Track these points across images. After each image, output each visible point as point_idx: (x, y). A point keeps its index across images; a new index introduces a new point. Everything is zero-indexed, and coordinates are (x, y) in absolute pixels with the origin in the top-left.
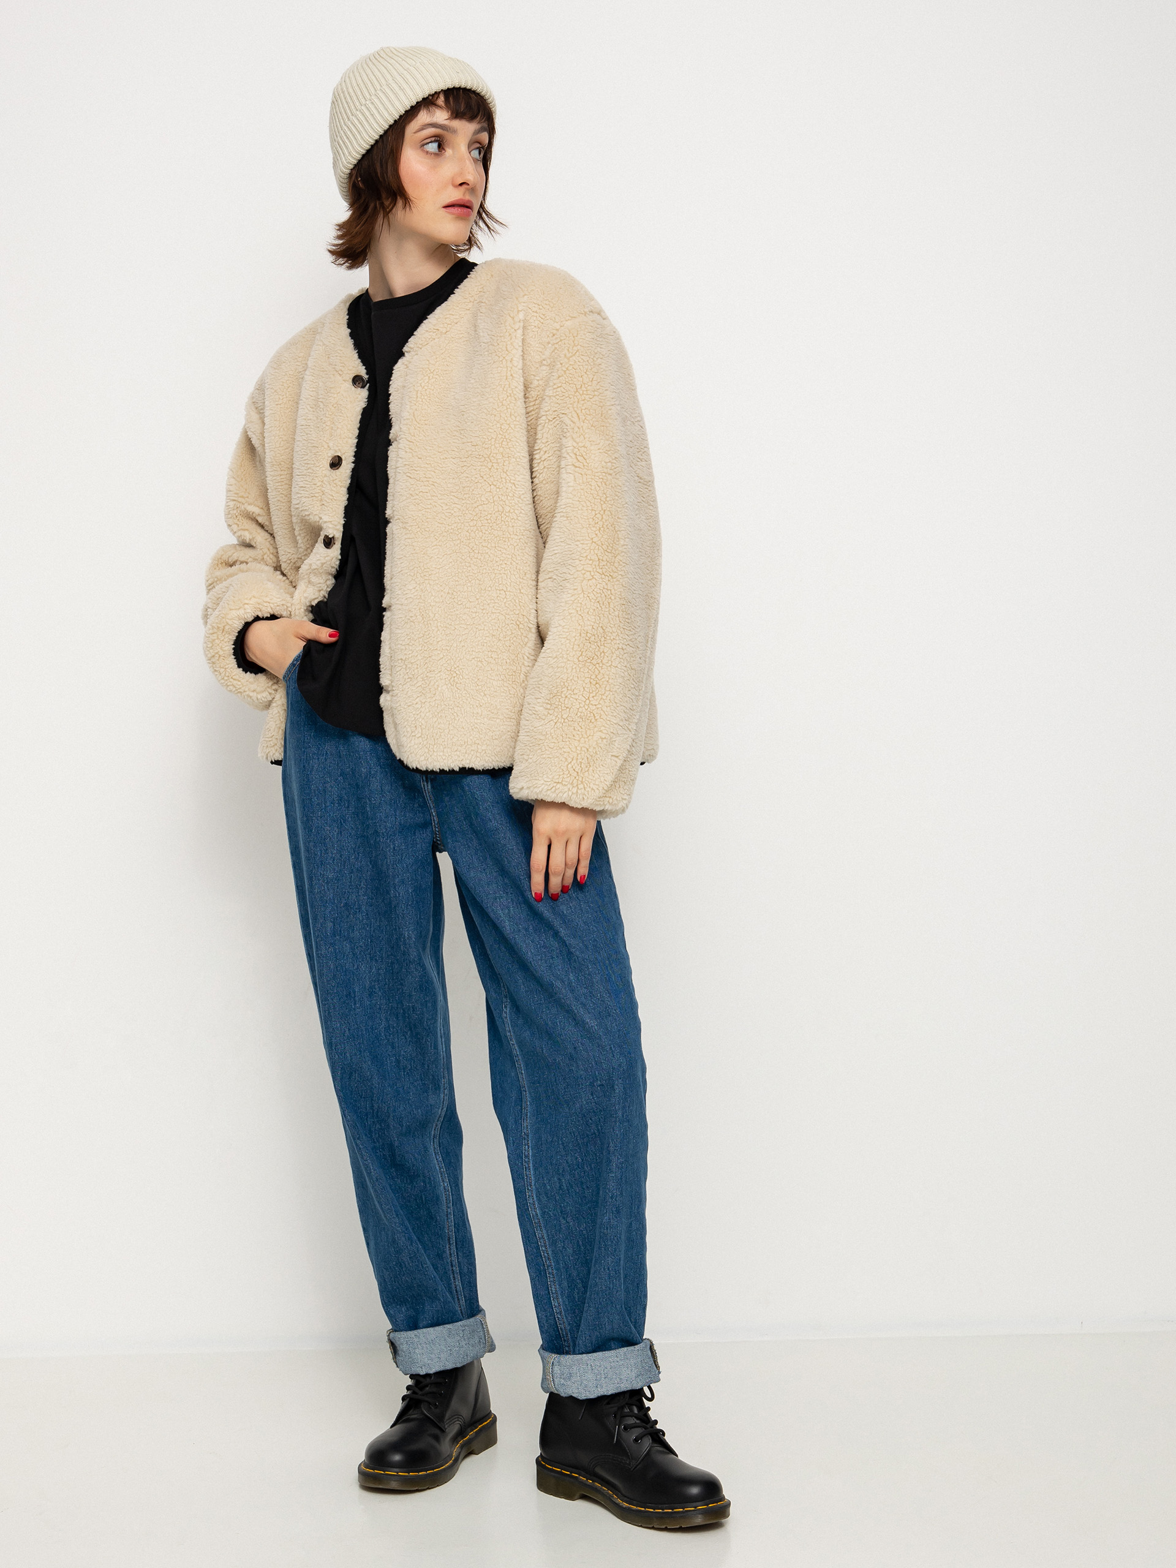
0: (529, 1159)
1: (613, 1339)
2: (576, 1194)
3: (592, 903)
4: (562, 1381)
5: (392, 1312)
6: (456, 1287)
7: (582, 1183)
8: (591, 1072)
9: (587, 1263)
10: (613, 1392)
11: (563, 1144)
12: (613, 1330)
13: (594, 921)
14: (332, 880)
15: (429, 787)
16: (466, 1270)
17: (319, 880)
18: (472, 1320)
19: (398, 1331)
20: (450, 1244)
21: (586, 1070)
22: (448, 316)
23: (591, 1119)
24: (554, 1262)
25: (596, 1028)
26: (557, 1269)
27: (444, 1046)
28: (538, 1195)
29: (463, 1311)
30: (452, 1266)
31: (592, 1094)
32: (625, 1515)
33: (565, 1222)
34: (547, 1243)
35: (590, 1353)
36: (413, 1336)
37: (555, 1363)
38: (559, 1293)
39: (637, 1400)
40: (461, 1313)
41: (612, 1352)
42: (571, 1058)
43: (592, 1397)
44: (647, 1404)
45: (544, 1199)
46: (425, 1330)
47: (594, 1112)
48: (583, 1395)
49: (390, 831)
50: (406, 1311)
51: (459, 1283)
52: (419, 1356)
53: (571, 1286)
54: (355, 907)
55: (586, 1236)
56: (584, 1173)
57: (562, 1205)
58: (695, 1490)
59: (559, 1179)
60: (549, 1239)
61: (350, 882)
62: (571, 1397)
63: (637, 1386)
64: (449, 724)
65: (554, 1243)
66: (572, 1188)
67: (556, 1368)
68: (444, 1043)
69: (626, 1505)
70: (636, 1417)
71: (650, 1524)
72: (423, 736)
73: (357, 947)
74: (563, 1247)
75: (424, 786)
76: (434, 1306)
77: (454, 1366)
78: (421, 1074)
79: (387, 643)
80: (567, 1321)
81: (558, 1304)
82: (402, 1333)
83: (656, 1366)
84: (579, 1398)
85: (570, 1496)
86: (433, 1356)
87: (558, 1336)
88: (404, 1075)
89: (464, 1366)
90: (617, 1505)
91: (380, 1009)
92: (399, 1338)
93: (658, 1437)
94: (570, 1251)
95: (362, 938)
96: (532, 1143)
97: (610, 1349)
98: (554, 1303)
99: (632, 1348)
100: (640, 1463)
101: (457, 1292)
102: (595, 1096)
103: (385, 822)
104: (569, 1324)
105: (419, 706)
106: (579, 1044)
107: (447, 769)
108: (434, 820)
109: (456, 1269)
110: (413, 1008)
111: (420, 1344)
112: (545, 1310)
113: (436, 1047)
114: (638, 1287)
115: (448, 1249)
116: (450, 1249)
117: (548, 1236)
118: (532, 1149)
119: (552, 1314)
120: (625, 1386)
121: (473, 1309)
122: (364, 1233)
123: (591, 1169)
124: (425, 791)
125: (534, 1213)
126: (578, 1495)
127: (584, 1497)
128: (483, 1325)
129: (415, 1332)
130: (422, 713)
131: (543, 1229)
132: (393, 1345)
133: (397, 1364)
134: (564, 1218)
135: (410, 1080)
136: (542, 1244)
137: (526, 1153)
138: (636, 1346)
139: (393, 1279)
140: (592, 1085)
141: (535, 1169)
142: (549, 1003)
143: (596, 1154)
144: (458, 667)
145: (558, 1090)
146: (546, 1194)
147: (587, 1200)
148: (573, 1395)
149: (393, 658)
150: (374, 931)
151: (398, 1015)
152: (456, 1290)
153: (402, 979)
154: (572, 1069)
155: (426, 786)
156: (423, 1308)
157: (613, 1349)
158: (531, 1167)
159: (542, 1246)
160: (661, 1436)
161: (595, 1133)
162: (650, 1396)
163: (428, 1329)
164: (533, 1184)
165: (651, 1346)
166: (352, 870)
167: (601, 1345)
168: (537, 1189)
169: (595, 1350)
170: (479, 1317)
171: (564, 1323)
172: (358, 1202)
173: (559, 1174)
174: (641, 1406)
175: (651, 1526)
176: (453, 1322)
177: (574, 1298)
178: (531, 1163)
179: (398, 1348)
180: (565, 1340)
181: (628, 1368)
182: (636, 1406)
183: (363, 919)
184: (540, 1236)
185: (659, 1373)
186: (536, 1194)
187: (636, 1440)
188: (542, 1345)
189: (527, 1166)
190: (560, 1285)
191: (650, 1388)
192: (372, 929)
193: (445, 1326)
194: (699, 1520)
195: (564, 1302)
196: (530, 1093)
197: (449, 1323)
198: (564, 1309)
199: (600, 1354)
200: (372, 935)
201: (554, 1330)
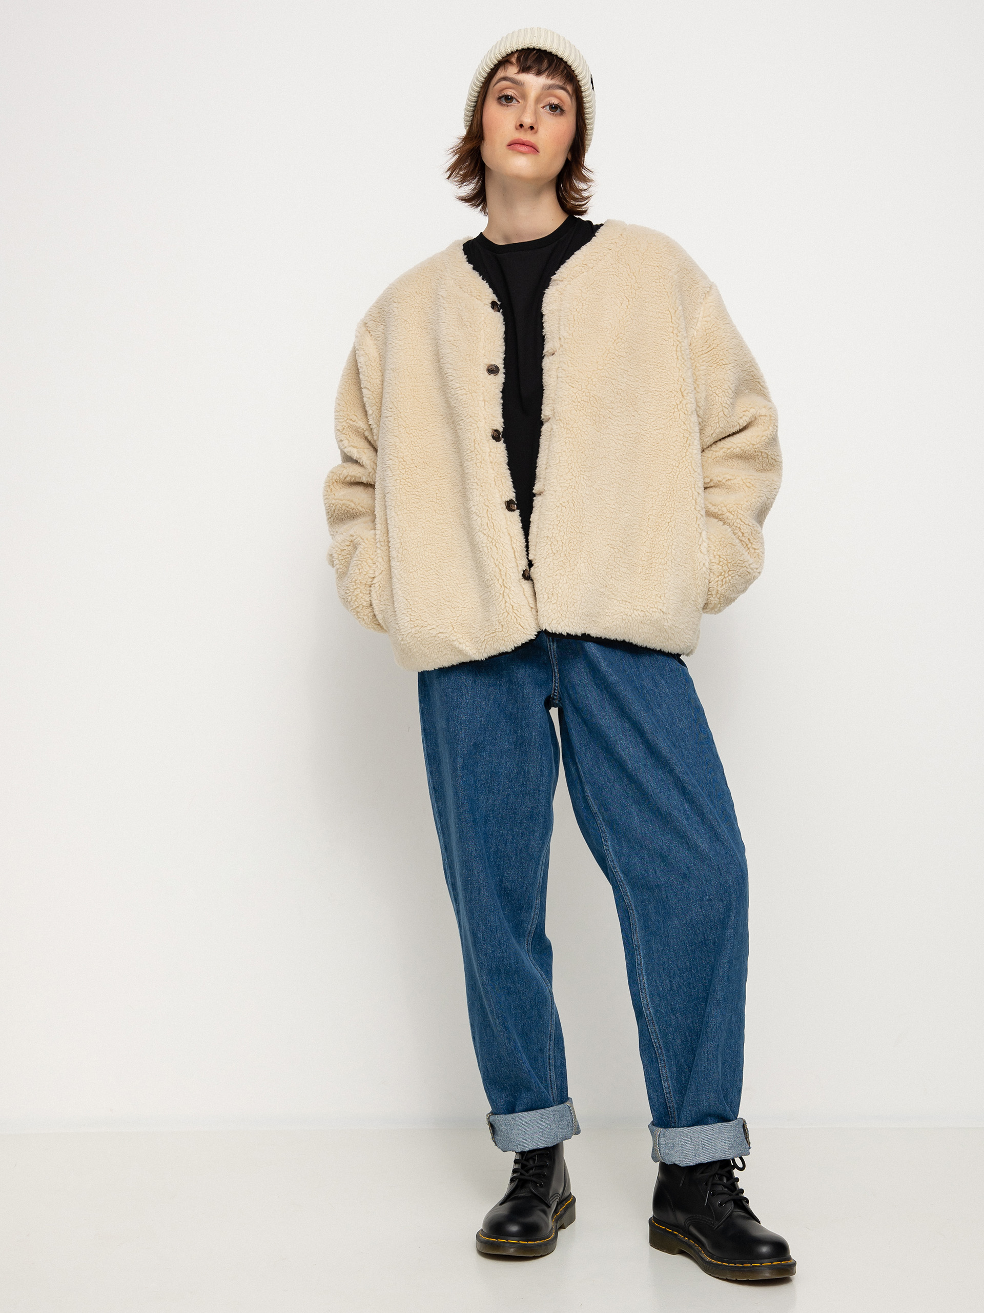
0: (641, 966)
1: (710, 1115)
2: (684, 994)
3: (692, 750)
4: (667, 1151)
5: (493, 1097)
6: (550, 1078)
7: (690, 984)
8: (702, 888)
9: (693, 1051)
10: (709, 1160)
11: (674, 951)
12: (710, 1107)
13: (695, 765)
14: (465, 722)
15: (555, 647)
16: (559, 1064)
17: (454, 721)
18: (561, 1106)
19: (497, 1114)
20: (550, 1041)
21: (697, 887)
22: (594, 254)
23: (699, 930)
24: (665, 1050)
25: (707, 851)
26: (668, 1057)
27: (542, 873)
28: (652, 996)
29: (555, 1098)
30: (549, 1059)
31: (701, 908)
32: (709, 1269)
33: (674, 1017)
34: (659, 1036)
35: (690, 1126)
36: (510, 1119)
37: (661, 1135)
38: (669, 1076)
39: (727, 1172)
40: (553, 1100)
41: (709, 1126)
42: (685, 876)
43: (691, 1164)
44: (736, 1173)
45: (657, 1000)
46: (520, 1114)
47: (702, 923)
48: (683, 1164)
49: (520, 681)
50: (506, 1097)
51: (553, 1074)
52: (515, 1136)
53: (679, 1070)
54: (481, 747)
55: (692, 1028)
56: (692, 976)
57: (672, 1003)
58: (765, 1249)
59: (671, 981)
60: (660, 1032)
61: (481, 725)
62: (675, 1165)
63: (728, 1156)
64: (582, 597)
65: (665, 1036)
66: (681, 988)
67: (662, 1140)
68: (542, 871)
69: (708, 1259)
70: (723, 1186)
71: (724, 1276)
72: (558, 603)
73: (479, 781)
74: (673, 1039)
75: (550, 646)
76: (529, 1095)
77: (546, 1146)
78: (518, 896)
79: (535, 523)
80: (675, 1099)
81: (668, 1085)
82: (501, 1116)
83: (747, 1142)
84: (681, 1165)
85: (670, 1251)
86: (527, 1136)
87: (667, 1114)
88: (504, 894)
89: (554, 1146)
90: (702, 1259)
91: (492, 835)
92: (499, 1121)
93: (741, 1203)
94: (678, 1041)
95: (484, 773)
96: (643, 952)
97: (707, 1123)
98: (665, 1085)
99: (726, 1124)
100: (721, 1224)
101: (551, 1082)
102: (703, 909)
103: (516, 673)
104: (677, 1103)
105: (558, 577)
106: (692, 864)
107: (573, 633)
108: (555, 676)
109: (552, 1062)
110: (522, 834)
111: (516, 1126)
112: (657, 1091)
113: (536, 873)
114: (735, 1072)
115: (548, 1044)
116: (550, 1045)
117: (660, 1030)
118: (644, 958)
119: (663, 1094)
120: (719, 1156)
121: (563, 1097)
122: (472, 1029)
123: (698, 971)
124: (551, 650)
125: (648, 1012)
126: (677, 1250)
127: (682, 1253)
128: (571, 1111)
129: (512, 1115)
130: (560, 584)
131: (656, 1025)
132: (492, 1126)
133: (495, 1143)
134: (674, 1014)
135: (508, 898)
136: (655, 1037)
137: (639, 962)
138: (729, 1123)
139: (494, 1069)
140: (701, 899)
141: (647, 975)
142: (664, 830)
143: (702, 959)
144: (595, 550)
145: (669, 906)
146: (659, 995)
147: (693, 998)
148: (676, 1163)
149: (538, 536)
150: (495, 767)
151: (506, 841)
152: (551, 1080)
153: (516, 809)
154: (684, 886)
155: (552, 646)
156: (520, 1095)
157: (710, 1124)
158: (644, 974)
159: (654, 1039)
160: (744, 1203)
161: (702, 941)
162: (741, 1165)
163: (523, 1113)
164: (646, 988)
165: (743, 1125)
166: (483, 714)
167: (700, 1120)
168: (650, 991)
169: (693, 1125)
170: (567, 1104)
171: (672, 1101)
172: (468, 1002)
173: (670, 977)
174: (731, 1174)
175: (725, 1278)
176: (545, 1108)
177: (682, 1081)
178: (644, 969)
179: (497, 1129)
180: (672, 1117)
181: (722, 1140)
182: (725, 1176)
183: (486, 757)
184: (653, 1030)
185: (750, 1148)
186: (650, 996)
187: (721, 1204)
188: (652, 1122)
189: (640, 972)
190: (670, 1070)
191: (741, 1159)
192: (493, 766)
193: (538, 1111)
194: (767, 1275)
195: (673, 1084)
196: (637, 911)
197: (541, 1108)
198: (673, 1090)
199: (698, 1128)
200: (493, 771)
201: (664, 1109)
